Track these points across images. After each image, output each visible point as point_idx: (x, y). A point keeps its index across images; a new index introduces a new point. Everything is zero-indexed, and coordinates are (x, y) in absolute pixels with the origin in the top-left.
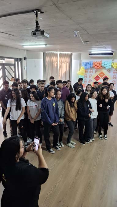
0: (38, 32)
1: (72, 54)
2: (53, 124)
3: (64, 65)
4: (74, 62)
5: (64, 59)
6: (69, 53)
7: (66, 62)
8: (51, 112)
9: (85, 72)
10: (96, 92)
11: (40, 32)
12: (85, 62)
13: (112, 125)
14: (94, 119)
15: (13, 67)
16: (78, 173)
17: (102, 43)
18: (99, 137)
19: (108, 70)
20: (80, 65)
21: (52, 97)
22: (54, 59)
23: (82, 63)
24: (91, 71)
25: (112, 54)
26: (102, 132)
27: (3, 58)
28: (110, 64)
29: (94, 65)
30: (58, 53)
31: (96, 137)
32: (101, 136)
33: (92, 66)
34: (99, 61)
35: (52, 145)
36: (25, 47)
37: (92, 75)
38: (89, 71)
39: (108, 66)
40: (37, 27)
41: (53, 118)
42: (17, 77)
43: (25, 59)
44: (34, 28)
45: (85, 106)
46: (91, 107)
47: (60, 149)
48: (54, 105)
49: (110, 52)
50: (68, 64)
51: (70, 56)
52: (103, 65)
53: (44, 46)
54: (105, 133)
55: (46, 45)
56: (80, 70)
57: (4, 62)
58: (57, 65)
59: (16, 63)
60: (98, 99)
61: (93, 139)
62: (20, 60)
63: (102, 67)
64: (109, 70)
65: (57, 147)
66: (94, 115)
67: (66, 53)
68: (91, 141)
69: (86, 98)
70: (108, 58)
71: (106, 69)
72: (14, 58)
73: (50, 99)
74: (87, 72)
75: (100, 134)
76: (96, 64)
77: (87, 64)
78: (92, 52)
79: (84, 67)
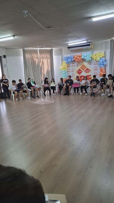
1: (52, 50)
3: (45, 61)
4: (54, 57)
5: (44, 55)
6: (49, 48)
7: (46, 57)
9: (68, 67)
12: (66, 57)
19: (88, 63)
20: (62, 60)
22: (35, 55)
23: (63, 58)
24: (73, 65)
28: (90, 56)
29: (74, 59)
30: (38, 49)
33: (72, 60)
37: (74, 69)
39: (88, 58)
50: (49, 59)
51: (51, 52)
52: (82, 57)
53: (12, 38)
55: (14, 36)
56: (62, 65)
63: (82, 59)
64: (90, 62)
67: (46, 48)
70: (87, 50)
71: (86, 62)
74: (70, 66)
76: (76, 57)
77: (68, 58)
78: (69, 45)
79: (65, 61)
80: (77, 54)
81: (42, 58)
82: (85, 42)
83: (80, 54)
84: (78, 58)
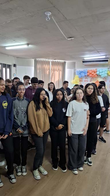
1: (65, 62)
3: (57, 73)
4: (67, 70)
5: (56, 67)
6: (62, 61)
7: (59, 70)
9: (80, 81)
12: (79, 71)
13: (105, 141)
20: (75, 74)
22: (46, 67)
23: (76, 72)
24: (86, 80)
28: (106, 72)
29: (88, 74)
30: (50, 60)
33: (86, 74)
38: (84, 79)
39: (104, 75)
43: (15, 65)
50: (61, 72)
51: (64, 64)
52: (98, 73)
53: (26, 46)
55: (28, 44)
56: (74, 79)
58: (49, 73)
63: (97, 75)
67: (59, 61)
70: (103, 66)
72: (1, 64)
74: (82, 81)
76: (90, 72)
77: (81, 73)
78: (85, 59)
79: (78, 76)
80: (92, 69)
81: (54, 70)
82: (104, 57)
83: (95, 69)
84: (93, 73)
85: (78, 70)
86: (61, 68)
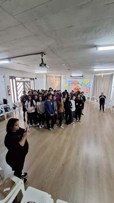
0: (42, 64)
2: (51, 115)
3: (57, 82)
4: (62, 80)
6: (60, 75)
8: (50, 108)
9: (69, 86)
10: (74, 97)
11: (44, 65)
13: (83, 115)
14: (73, 112)
15: (29, 83)
16: (65, 141)
17: (77, 71)
18: (76, 121)
20: (66, 82)
21: (51, 100)
22: (52, 78)
25: (83, 76)
26: (78, 118)
27: (24, 78)
28: (82, 82)
29: (73, 82)
30: (54, 75)
31: (75, 121)
32: (77, 121)
34: (76, 80)
35: (51, 126)
36: (36, 72)
38: (71, 85)
39: (81, 83)
40: (42, 62)
41: (51, 111)
42: (31, 89)
43: (36, 78)
44: (41, 62)
45: (69, 105)
46: (72, 105)
47: (55, 128)
48: (52, 104)
49: (81, 75)
50: (59, 81)
51: (61, 77)
52: (78, 82)
53: (46, 72)
54: (80, 119)
55: (47, 71)
56: (66, 85)
57: (24, 80)
58: (53, 81)
59: (31, 81)
60: (75, 100)
61: (73, 122)
62: (33, 79)
64: (81, 85)
65: (54, 127)
66: (73, 109)
67: (58, 75)
68: (72, 123)
69: (69, 100)
70: (81, 78)
72: (30, 78)
73: (49, 101)
75: (77, 119)
76: (74, 81)
78: (72, 75)
81: (56, 80)
84: (76, 82)
85: (68, 80)
86: (59, 79)
